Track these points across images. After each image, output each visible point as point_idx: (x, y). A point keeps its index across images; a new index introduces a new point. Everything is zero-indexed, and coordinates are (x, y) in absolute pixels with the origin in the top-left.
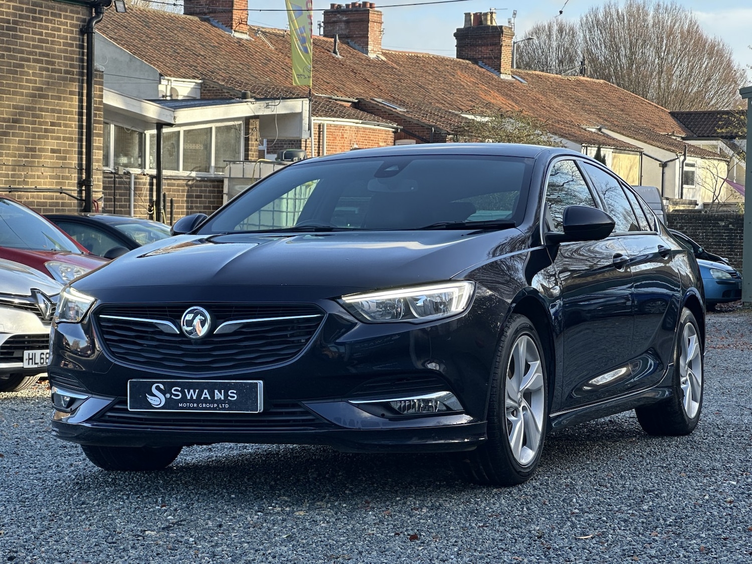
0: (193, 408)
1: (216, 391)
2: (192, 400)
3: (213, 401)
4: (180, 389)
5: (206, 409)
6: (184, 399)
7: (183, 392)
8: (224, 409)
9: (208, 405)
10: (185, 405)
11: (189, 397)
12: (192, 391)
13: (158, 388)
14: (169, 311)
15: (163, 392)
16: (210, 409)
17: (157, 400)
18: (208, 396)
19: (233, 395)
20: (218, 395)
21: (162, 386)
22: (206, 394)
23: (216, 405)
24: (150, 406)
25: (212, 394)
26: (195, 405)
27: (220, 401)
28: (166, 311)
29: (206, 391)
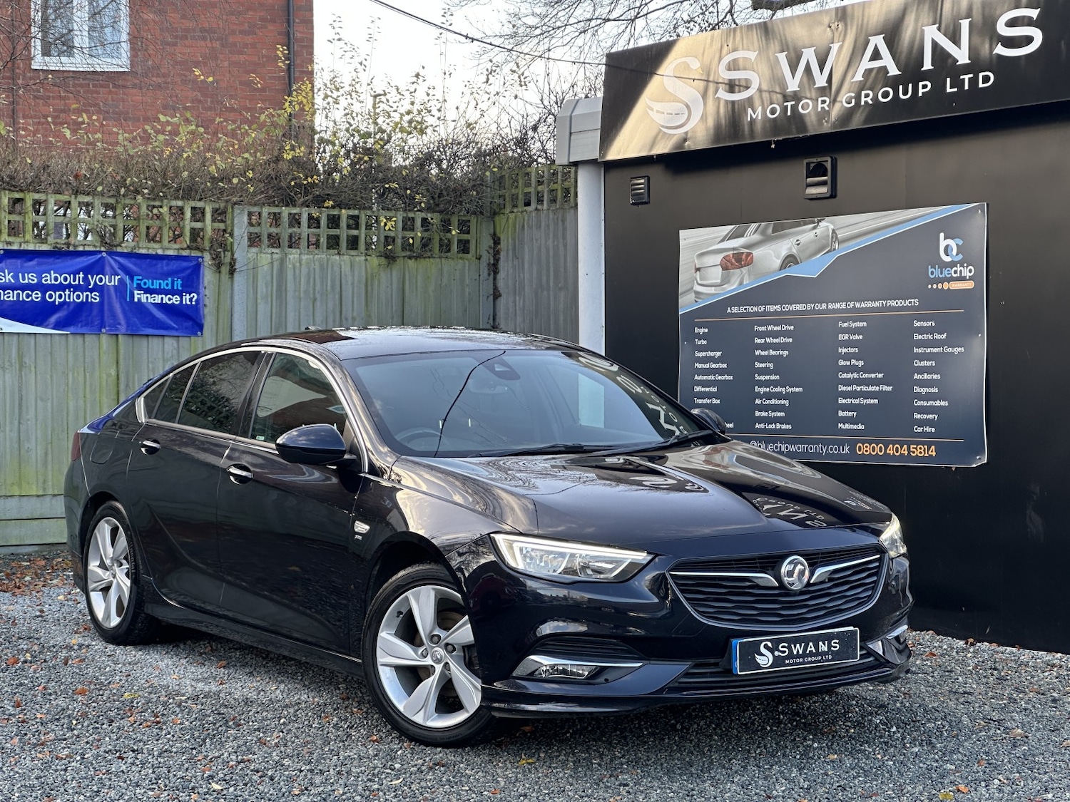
0: (800, 664)
1: (821, 643)
2: (798, 656)
3: (818, 654)
4: (786, 645)
5: (811, 662)
6: (791, 656)
7: (789, 648)
8: (828, 660)
9: (813, 659)
10: (791, 661)
11: (795, 653)
12: (798, 645)
13: (766, 647)
14: (760, 563)
15: (771, 650)
16: (815, 662)
17: (765, 660)
18: (813, 649)
19: (835, 644)
20: (823, 647)
21: (770, 644)
22: (811, 647)
23: (820, 658)
24: (758, 666)
25: (817, 647)
26: (801, 660)
27: (824, 653)
28: (756, 563)
29: (811, 644)
